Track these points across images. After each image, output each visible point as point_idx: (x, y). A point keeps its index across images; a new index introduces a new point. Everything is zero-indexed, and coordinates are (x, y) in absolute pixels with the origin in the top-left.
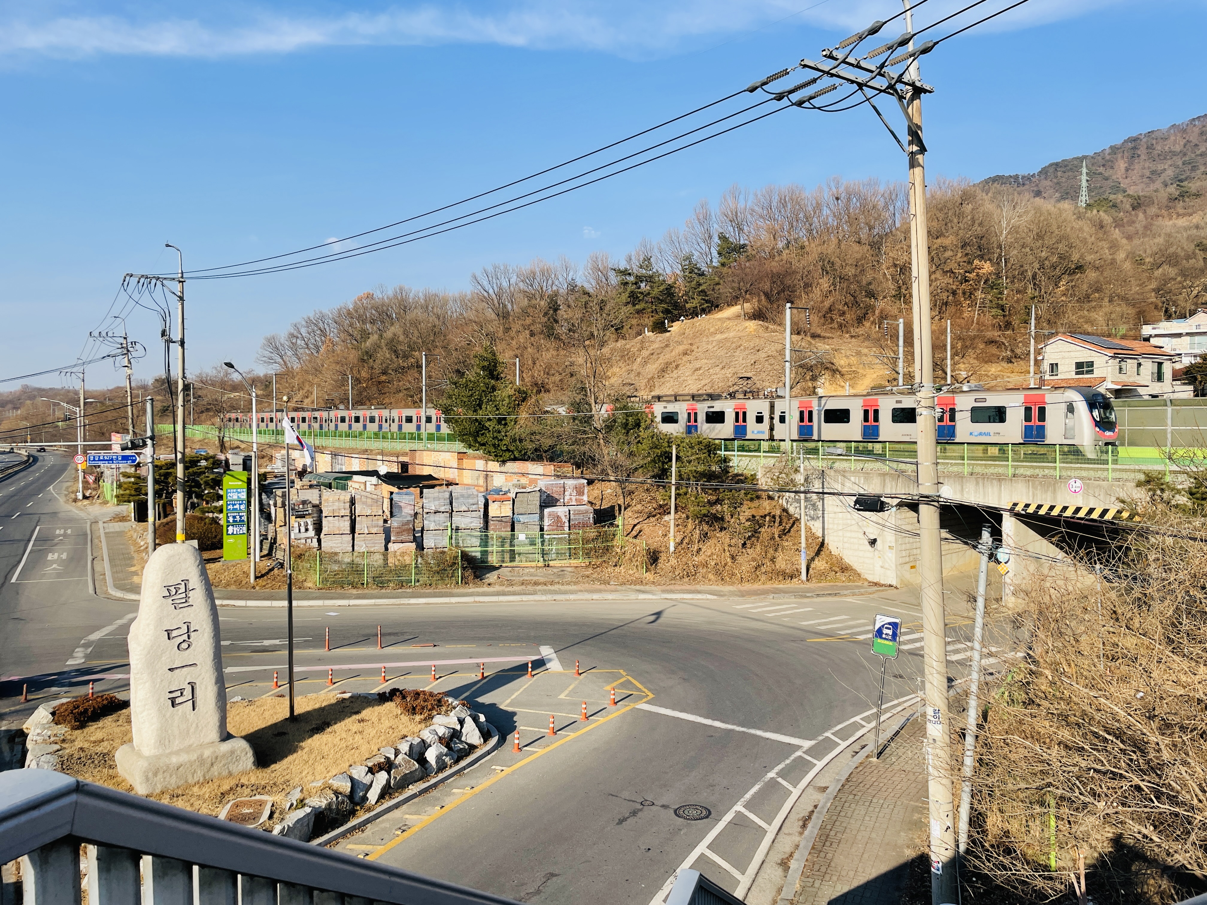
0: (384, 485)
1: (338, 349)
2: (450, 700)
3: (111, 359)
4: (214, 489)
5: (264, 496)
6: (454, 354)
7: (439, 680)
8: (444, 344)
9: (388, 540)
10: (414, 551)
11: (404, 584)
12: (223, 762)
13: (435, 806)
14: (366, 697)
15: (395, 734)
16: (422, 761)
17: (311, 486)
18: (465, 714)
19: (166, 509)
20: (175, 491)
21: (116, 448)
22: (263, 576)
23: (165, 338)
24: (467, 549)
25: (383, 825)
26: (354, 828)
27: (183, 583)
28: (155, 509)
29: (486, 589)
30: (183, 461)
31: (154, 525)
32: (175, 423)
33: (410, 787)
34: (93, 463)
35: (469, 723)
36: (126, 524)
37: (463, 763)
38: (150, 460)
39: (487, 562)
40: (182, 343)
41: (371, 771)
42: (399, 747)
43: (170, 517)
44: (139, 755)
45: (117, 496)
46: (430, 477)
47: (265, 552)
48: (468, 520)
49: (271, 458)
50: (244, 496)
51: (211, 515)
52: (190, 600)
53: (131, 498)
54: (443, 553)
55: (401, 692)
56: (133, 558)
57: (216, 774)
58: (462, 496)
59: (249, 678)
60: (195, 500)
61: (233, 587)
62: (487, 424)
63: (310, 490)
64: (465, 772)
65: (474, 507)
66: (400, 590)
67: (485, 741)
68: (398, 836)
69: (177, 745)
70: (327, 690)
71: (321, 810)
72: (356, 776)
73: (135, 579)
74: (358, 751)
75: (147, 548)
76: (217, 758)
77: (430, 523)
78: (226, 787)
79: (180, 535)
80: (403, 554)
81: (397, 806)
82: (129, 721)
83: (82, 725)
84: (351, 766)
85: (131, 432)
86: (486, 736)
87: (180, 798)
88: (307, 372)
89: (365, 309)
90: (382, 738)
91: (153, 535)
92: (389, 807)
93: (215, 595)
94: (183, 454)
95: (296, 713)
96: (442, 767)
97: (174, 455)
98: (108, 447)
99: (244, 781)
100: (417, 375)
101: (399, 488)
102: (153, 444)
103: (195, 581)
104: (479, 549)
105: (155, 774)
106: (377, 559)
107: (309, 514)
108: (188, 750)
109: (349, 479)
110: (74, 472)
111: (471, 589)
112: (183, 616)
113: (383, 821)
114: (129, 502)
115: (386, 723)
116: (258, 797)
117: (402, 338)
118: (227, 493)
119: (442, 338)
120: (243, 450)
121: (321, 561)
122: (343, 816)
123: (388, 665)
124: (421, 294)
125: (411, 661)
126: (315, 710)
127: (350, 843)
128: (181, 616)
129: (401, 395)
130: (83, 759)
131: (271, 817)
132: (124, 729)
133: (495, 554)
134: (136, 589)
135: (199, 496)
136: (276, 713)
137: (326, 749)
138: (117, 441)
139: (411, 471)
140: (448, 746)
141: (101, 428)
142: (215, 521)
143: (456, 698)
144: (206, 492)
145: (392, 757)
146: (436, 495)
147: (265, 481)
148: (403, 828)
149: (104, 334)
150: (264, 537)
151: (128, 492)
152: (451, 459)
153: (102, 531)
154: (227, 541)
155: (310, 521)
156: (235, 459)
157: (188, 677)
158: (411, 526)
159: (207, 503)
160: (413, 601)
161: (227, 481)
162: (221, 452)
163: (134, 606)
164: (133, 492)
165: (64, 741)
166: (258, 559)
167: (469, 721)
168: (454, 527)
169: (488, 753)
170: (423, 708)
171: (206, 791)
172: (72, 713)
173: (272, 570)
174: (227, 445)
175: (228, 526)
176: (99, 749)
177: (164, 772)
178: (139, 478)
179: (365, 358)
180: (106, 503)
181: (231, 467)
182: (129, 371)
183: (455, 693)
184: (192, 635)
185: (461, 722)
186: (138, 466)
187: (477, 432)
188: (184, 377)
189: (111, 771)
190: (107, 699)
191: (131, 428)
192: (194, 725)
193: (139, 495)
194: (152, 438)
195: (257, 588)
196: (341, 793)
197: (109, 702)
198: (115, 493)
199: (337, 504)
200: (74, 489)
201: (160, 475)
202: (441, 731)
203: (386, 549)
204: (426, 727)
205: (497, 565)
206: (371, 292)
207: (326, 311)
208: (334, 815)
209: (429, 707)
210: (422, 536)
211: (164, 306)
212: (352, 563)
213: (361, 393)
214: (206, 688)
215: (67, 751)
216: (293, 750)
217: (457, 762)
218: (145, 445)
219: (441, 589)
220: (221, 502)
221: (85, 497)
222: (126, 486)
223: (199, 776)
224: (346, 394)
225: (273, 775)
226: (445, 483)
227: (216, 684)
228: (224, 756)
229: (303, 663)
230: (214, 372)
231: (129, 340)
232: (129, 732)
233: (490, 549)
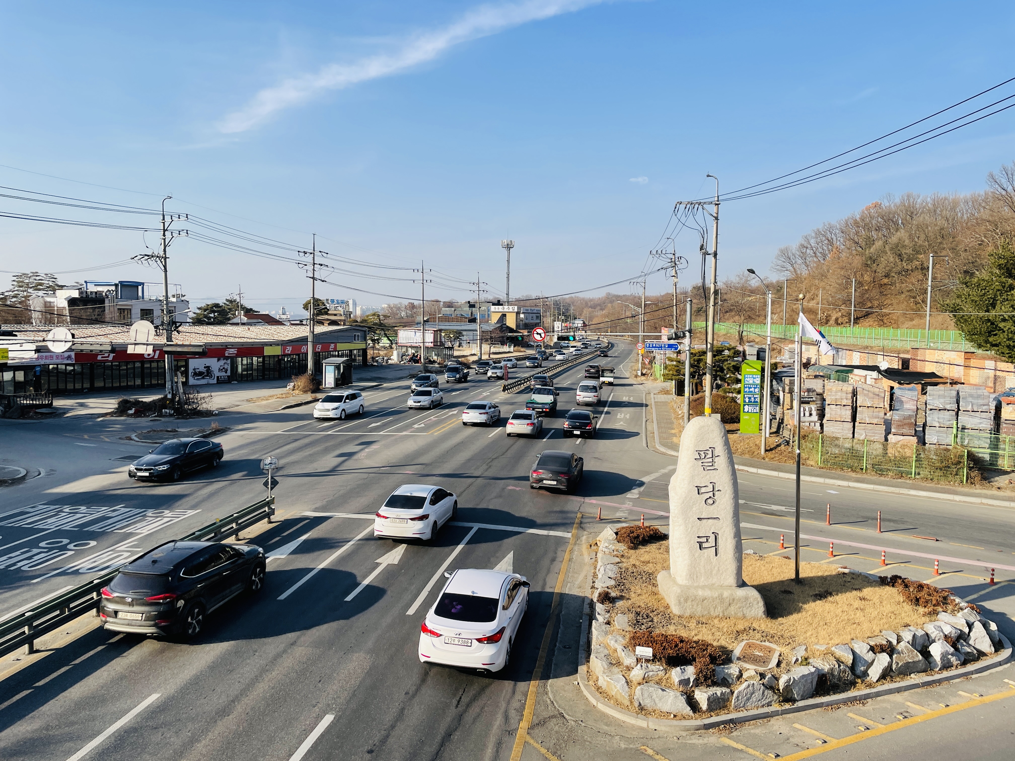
0: (885, 380)
1: (843, 255)
2: (958, 600)
3: (664, 271)
4: (734, 374)
5: (774, 382)
6: (963, 254)
7: (943, 576)
8: (953, 245)
9: (888, 432)
10: (915, 445)
11: (904, 475)
12: (738, 605)
13: (938, 702)
14: (867, 577)
15: (897, 621)
16: (926, 654)
17: (816, 377)
18: (974, 618)
19: (698, 388)
20: (705, 374)
21: (665, 339)
22: (771, 450)
23: (703, 251)
24: (973, 449)
25: (884, 705)
26: (854, 700)
27: (711, 450)
28: (690, 387)
29: (995, 492)
30: (712, 350)
31: (689, 399)
32: (707, 321)
33: (912, 675)
34: (648, 349)
35: (978, 628)
36: (669, 396)
37: (970, 667)
38: (688, 349)
39: (996, 465)
40: (715, 255)
41: (872, 649)
42: (901, 634)
43: (700, 394)
44: (674, 581)
45: (664, 375)
46: (933, 375)
47: (774, 430)
48: (977, 420)
49: (780, 352)
50: (758, 381)
51: (731, 395)
52: (716, 464)
53: (673, 377)
54: (947, 450)
55: (903, 580)
56: (672, 423)
57: (733, 613)
58: (971, 396)
59: (759, 536)
60: (719, 382)
61: (747, 456)
62: (1002, 325)
63: (815, 380)
64: (974, 676)
65: (984, 408)
66: (899, 480)
67: (996, 651)
68: (899, 720)
69: (702, 581)
70: (827, 561)
71: (823, 672)
72: (858, 651)
73: (675, 440)
74: (859, 627)
75: (683, 416)
76: (734, 600)
77: (933, 419)
78: (740, 627)
79: (707, 410)
80: (904, 446)
81: (899, 690)
82: (667, 551)
83: (635, 548)
84: (853, 639)
85: (675, 327)
86: (998, 646)
87: (704, 626)
88: (814, 278)
89: (872, 217)
90: (884, 621)
91: (688, 406)
92: (891, 690)
93: (735, 461)
94: (712, 345)
95: (801, 575)
96: (947, 666)
97: (705, 346)
98: (659, 337)
99: (755, 625)
100: (920, 277)
101: (900, 383)
102: (691, 336)
103: (720, 450)
104: (989, 451)
105: (686, 600)
106: (878, 448)
107: (813, 401)
108: (711, 587)
109: (851, 372)
110: (636, 355)
111: (978, 489)
112: (710, 477)
113: (884, 701)
114: (672, 380)
115: (888, 608)
116: (767, 644)
117: (907, 242)
118: (745, 378)
119: (951, 239)
120: (757, 343)
121: (823, 443)
122: (845, 684)
123: (888, 550)
124: (929, 199)
125: (912, 550)
126: (818, 577)
127: (851, 711)
128: (708, 477)
129: (903, 296)
130: (635, 574)
131: (779, 664)
132: (664, 556)
133: (1006, 458)
134: (676, 447)
135: (723, 379)
136: (782, 572)
137: (829, 617)
138: (665, 333)
139: (912, 368)
140: (954, 646)
141: (655, 323)
142: (734, 400)
143: (962, 597)
144: (728, 376)
145: (894, 642)
146: (941, 393)
147: (776, 369)
148: (906, 714)
149: (659, 252)
150: (773, 417)
151: (671, 372)
152: (959, 358)
153: (653, 399)
154: (744, 417)
155: (813, 407)
156: (751, 351)
157: (713, 528)
158: (913, 421)
159: (728, 385)
160: (913, 492)
161: (745, 368)
162: (740, 344)
163: (674, 460)
164: (675, 373)
165: (623, 556)
166: (768, 435)
167: (978, 626)
168: (960, 425)
169: (1000, 664)
170: (927, 602)
171: (724, 625)
172: (629, 536)
173: (779, 445)
174: (745, 339)
175: (744, 405)
176: (646, 569)
177: (692, 601)
178: (679, 362)
179: (869, 263)
180: (656, 379)
181: (748, 357)
182: (676, 280)
183: (962, 592)
184: (716, 493)
185: (970, 626)
186: (679, 352)
187: (989, 332)
188: (715, 282)
189: (654, 588)
190: (653, 530)
191: (675, 323)
192: (716, 568)
193: (678, 375)
194: (690, 331)
195: (767, 459)
196: (843, 663)
197: (654, 533)
198: (662, 373)
199: (839, 394)
200: (636, 368)
201: (694, 360)
202: (947, 630)
203: (886, 440)
204: (931, 621)
205: (1009, 470)
206: (879, 202)
207: (834, 223)
208: (835, 681)
209: (934, 602)
210: (924, 431)
211: (703, 225)
212: (852, 449)
213: (863, 295)
214: (726, 540)
215: (625, 565)
216: (798, 610)
217: (964, 663)
218: (684, 336)
219: (943, 484)
220: (739, 385)
221: (643, 374)
222: (670, 368)
223: (719, 611)
224: (849, 294)
225: (781, 627)
226: (949, 381)
227: (734, 538)
228: (739, 600)
229: (808, 532)
230: (737, 279)
231: (677, 256)
232: (666, 560)
233: (1000, 452)
